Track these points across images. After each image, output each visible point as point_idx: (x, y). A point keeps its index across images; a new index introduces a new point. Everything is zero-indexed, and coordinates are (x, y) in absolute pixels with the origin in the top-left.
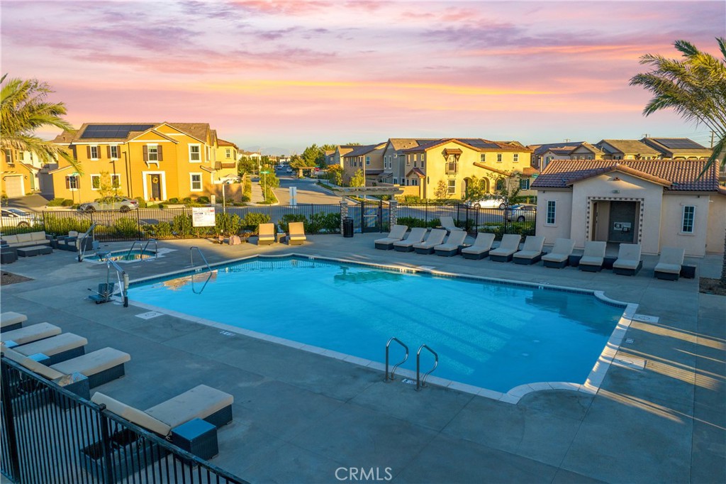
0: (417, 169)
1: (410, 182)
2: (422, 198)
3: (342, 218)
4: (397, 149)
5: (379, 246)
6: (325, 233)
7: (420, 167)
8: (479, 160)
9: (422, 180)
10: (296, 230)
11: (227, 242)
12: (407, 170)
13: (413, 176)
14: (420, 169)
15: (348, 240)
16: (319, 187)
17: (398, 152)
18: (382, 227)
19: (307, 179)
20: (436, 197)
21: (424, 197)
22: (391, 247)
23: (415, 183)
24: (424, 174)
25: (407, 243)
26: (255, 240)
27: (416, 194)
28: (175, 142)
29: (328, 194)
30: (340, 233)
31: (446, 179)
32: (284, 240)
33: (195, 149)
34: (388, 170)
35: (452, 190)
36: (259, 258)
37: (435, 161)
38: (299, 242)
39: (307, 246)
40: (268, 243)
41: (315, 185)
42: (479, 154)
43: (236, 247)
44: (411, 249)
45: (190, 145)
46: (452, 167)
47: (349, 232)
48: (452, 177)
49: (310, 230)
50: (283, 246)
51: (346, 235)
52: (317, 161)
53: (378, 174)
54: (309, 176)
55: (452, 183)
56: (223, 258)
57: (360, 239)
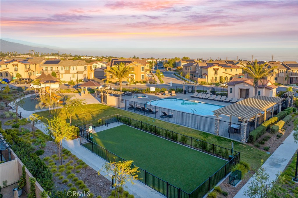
0: (205, 74)
1: (203, 77)
2: (206, 82)
3: (183, 90)
4: (200, 66)
5: (191, 97)
6: (179, 93)
7: (206, 73)
8: (224, 71)
9: (207, 77)
10: (173, 92)
11: (158, 95)
12: (203, 73)
13: (204, 75)
14: (206, 74)
15: (185, 95)
16: (175, 76)
17: (200, 67)
18: (193, 92)
19: (170, 71)
20: (211, 82)
21: (207, 82)
22: (194, 97)
23: (205, 77)
24: (207, 75)
25: (197, 96)
26: (164, 94)
27: (205, 81)
28: (138, 66)
29: (178, 79)
30: (183, 93)
31: (214, 77)
32: (170, 95)
33: (143, 68)
34: (197, 72)
35: (216, 80)
36: (167, 98)
37: (211, 71)
38: (174, 96)
39: (176, 96)
40: (167, 95)
41: (173, 75)
42: (225, 69)
43: (160, 96)
44: (198, 98)
45: (141, 67)
46: (216, 73)
47: (185, 93)
48: (216, 76)
49: (176, 92)
50: (171, 96)
51: (184, 94)
52: (173, 65)
53: (194, 73)
54: (170, 70)
55: (216, 78)
56: (160, 98)
57: (188, 95)
